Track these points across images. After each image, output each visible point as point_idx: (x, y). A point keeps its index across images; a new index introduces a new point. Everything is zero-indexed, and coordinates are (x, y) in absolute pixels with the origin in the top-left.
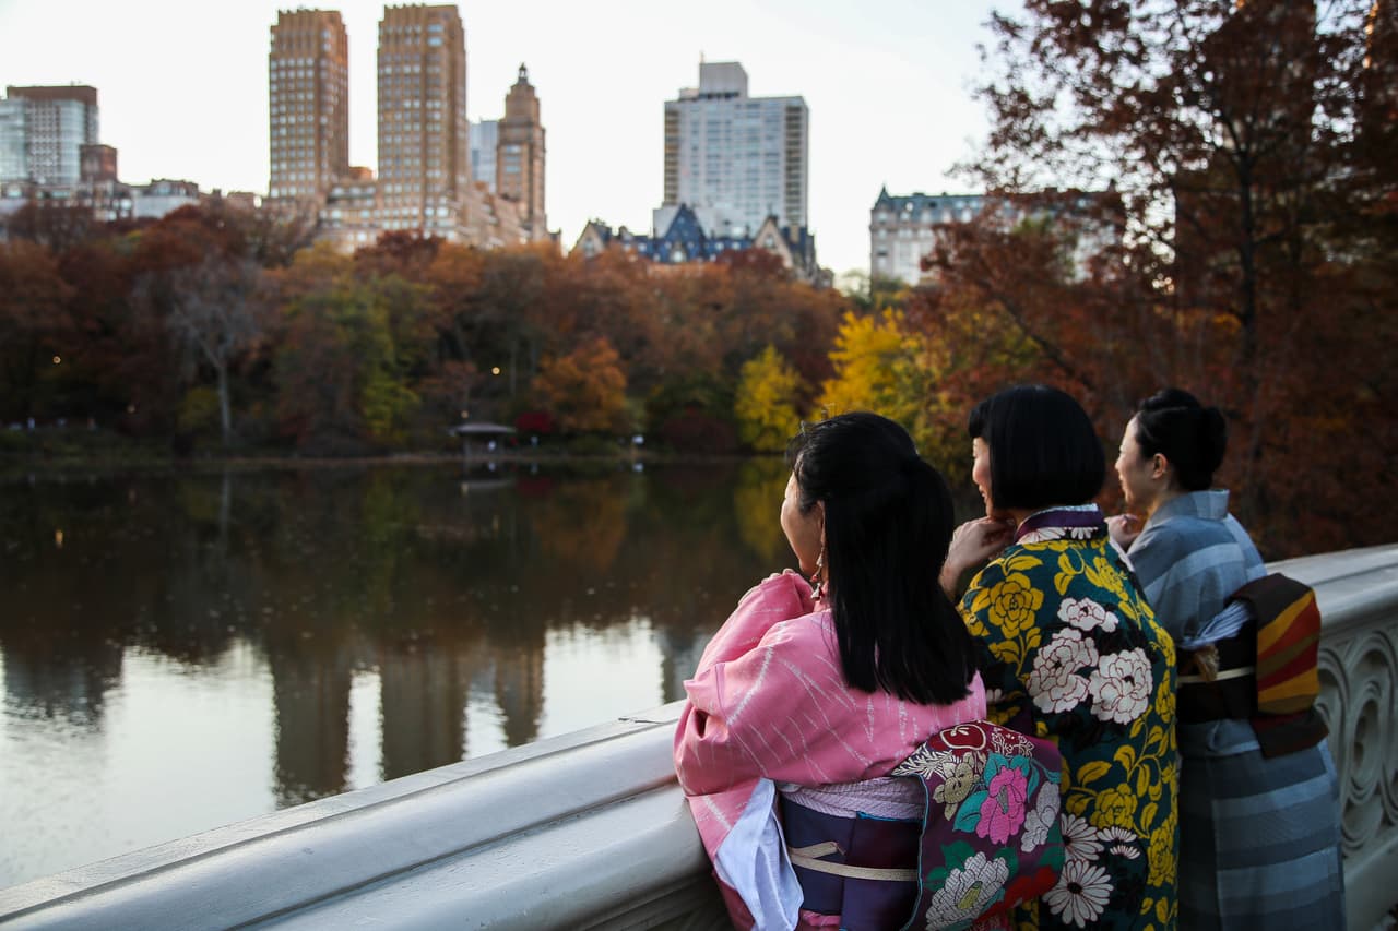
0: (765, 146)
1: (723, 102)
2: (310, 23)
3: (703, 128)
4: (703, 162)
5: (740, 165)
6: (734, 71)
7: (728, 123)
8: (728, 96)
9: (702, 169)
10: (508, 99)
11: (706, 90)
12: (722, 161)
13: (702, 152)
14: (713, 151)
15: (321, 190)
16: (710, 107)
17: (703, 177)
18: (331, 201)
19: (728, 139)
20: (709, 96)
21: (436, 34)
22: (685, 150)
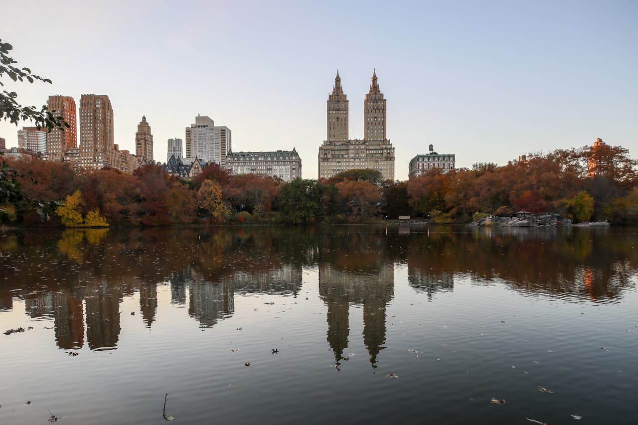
0: (215, 141)
1: (203, 128)
2: (59, 100)
3: (197, 136)
4: (198, 145)
5: (208, 146)
6: (206, 119)
7: (204, 134)
8: (204, 126)
9: (197, 147)
10: (139, 126)
11: (198, 125)
12: (203, 145)
13: (197, 143)
14: (200, 142)
15: (63, 151)
16: (200, 129)
17: (198, 150)
18: (66, 154)
19: (205, 139)
20: (199, 127)
21: (98, 104)
22: (192, 142)
